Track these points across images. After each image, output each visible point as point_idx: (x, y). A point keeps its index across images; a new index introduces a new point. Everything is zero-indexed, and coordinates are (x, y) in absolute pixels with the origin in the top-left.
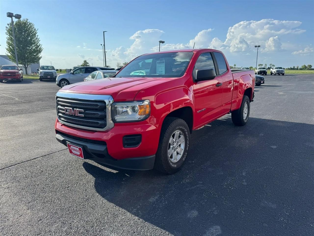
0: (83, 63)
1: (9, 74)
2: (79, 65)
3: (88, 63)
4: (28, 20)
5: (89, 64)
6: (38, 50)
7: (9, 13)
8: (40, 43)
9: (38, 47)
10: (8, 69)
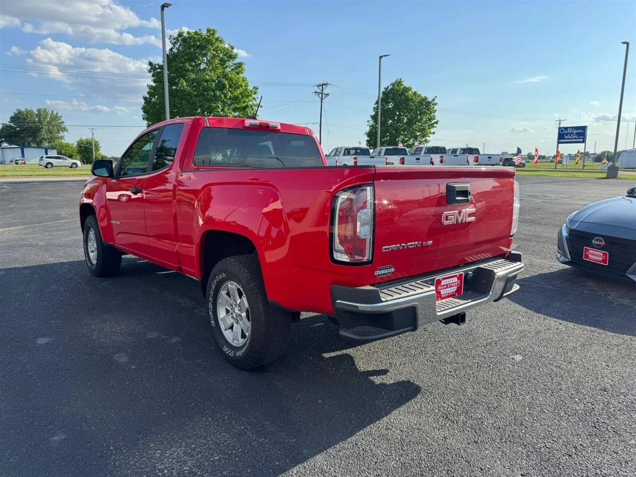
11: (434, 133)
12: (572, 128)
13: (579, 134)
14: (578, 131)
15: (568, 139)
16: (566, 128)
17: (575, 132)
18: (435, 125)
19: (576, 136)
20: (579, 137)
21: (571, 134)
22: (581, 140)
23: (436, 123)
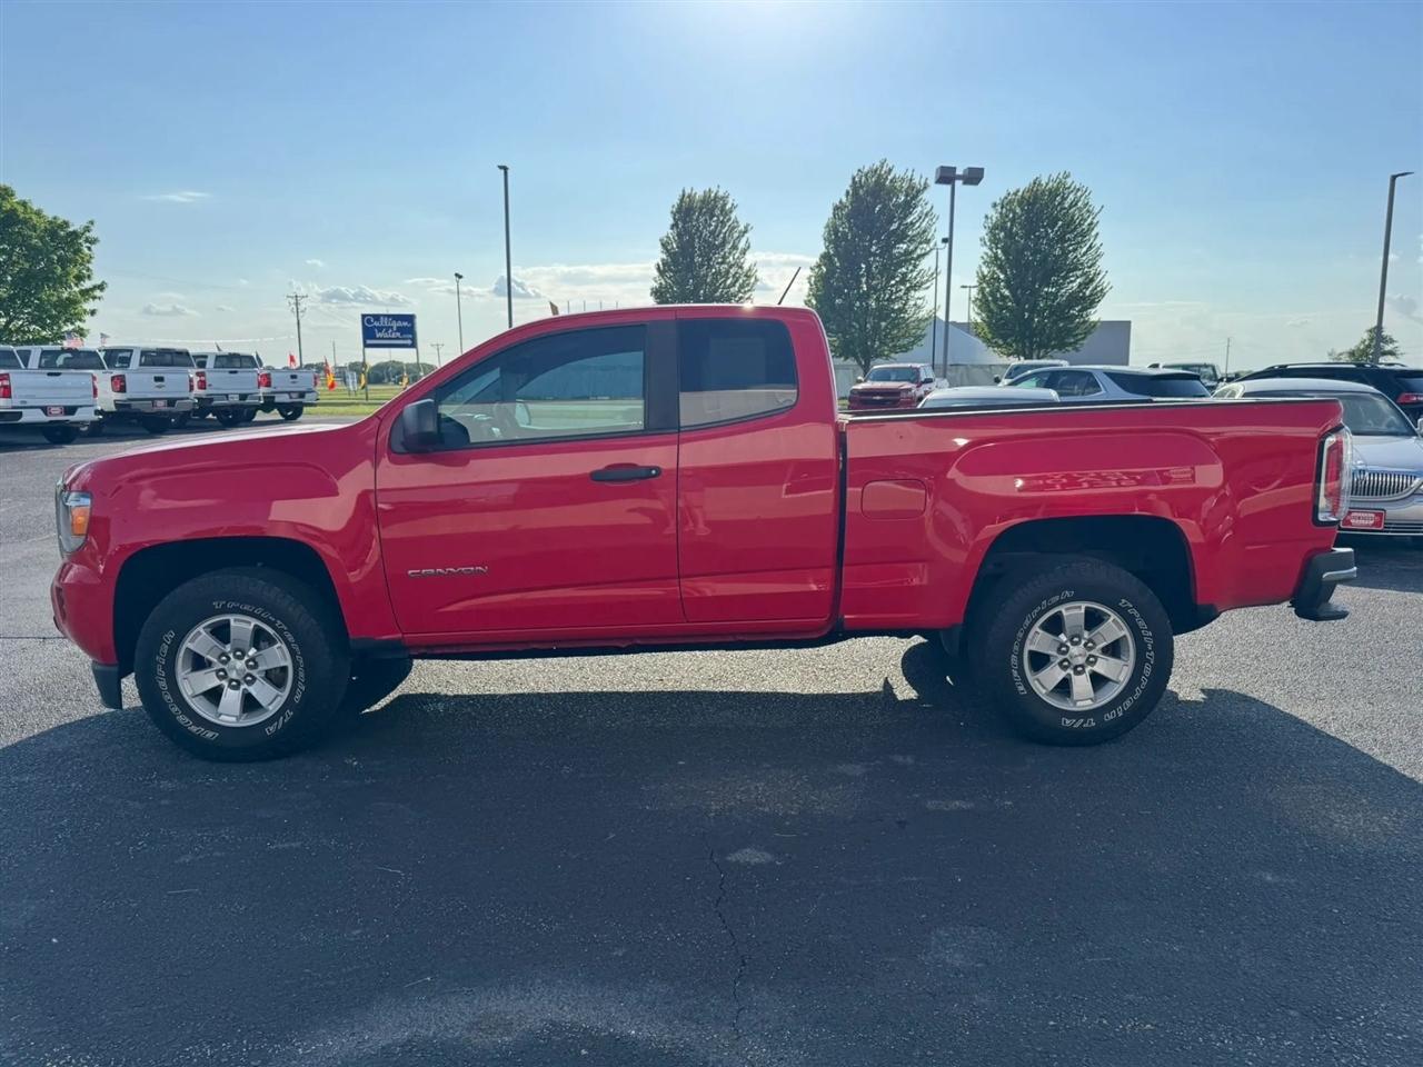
0: (1363, 342)
1: (878, 398)
2: (1339, 351)
3: (1392, 341)
4: (1067, 177)
5: (1396, 345)
6: (1084, 298)
7: (943, 169)
8: (1102, 264)
9: (1092, 280)
10: (889, 380)
11: (93, 313)
12: (389, 316)
13: (400, 329)
14: (400, 324)
15: (383, 339)
16: (377, 317)
17: (395, 325)
18: (97, 293)
19: (398, 334)
20: (404, 336)
21: (388, 328)
22: (409, 342)
23: (101, 287)
